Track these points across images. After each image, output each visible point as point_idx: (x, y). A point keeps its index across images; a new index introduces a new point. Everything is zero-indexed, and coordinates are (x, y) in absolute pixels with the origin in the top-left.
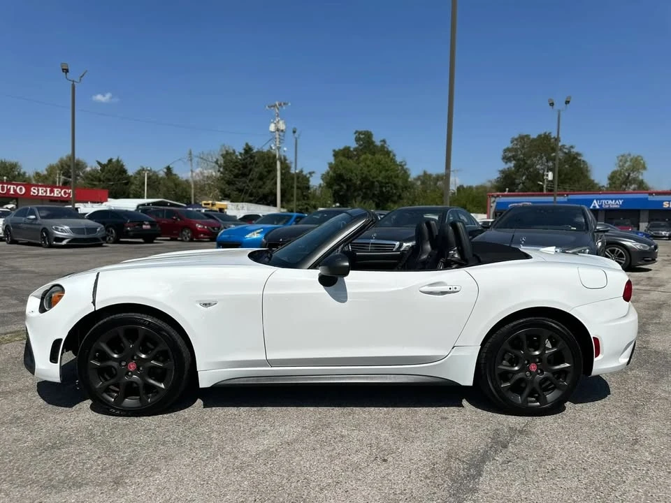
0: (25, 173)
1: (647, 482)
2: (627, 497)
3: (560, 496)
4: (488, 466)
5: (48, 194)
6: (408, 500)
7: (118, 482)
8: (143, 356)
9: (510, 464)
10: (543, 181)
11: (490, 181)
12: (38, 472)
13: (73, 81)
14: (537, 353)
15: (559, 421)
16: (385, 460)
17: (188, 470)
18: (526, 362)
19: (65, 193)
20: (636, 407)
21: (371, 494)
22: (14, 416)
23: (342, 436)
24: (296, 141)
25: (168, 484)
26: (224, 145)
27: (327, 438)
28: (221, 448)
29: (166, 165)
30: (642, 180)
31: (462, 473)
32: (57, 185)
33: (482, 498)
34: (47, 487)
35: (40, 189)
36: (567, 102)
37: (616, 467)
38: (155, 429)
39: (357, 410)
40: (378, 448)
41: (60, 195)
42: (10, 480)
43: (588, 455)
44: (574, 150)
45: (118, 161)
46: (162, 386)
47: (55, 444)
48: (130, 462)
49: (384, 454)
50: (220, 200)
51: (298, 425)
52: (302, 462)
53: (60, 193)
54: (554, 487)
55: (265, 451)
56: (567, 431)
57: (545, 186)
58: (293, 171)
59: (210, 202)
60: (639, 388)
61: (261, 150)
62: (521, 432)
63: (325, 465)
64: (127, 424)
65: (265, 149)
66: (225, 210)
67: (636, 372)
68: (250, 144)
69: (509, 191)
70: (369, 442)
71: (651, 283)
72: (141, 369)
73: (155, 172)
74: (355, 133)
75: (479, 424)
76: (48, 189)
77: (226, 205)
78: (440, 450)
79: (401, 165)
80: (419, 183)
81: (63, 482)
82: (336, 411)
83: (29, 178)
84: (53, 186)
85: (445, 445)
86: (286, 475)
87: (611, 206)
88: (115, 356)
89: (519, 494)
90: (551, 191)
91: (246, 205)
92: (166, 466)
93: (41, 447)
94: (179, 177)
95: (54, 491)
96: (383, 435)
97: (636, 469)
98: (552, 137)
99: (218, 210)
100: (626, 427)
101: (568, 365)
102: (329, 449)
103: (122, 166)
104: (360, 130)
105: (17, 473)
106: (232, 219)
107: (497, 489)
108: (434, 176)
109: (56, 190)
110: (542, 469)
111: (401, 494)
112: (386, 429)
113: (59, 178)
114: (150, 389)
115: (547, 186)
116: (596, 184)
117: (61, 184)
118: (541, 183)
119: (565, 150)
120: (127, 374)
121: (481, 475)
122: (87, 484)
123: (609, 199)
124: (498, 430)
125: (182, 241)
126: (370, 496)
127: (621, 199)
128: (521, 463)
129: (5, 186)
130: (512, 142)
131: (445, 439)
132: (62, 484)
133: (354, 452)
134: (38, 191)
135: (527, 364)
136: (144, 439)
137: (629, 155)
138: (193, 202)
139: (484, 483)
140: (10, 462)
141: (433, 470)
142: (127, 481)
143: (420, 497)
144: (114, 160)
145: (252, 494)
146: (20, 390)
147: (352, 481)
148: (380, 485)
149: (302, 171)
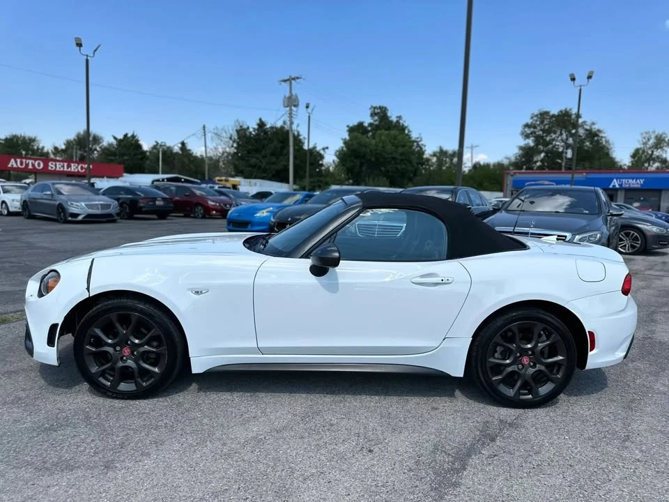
0: (43, 148)
1: (634, 481)
2: (611, 496)
3: (543, 493)
4: (474, 460)
5: (66, 169)
6: (390, 492)
7: (108, 466)
8: (137, 341)
9: (495, 458)
10: (562, 159)
11: (507, 158)
12: (34, 454)
13: (87, 56)
14: (529, 346)
15: (551, 414)
16: (371, 451)
17: (177, 456)
18: (518, 354)
19: (82, 168)
20: (632, 401)
21: (353, 485)
22: (16, 397)
23: (332, 425)
24: (309, 117)
25: (156, 469)
26: (238, 121)
27: (316, 426)
28: (211, 434)
29: (181, 141)
30: (666, 158)
31: (446, 466)
32: (74, 160)
33: (463, 493)
34: (41, 470)
35: (58, 164)
36: (589, 77)
37: (604, 465)
38: (149, 413)
39: (349, 398)
40: (365, 438)
41: (76, 170)
42: (7, 462)
43: (576, 451)
44: (595, 127)
45: (133, 136)
46: (156, 370)
47: (52, 425)
48: (122, 445)
49: (371, 445)
50: (233, 177)
51: (289, 412)
52: (288, 451)
53: (77, 168)
54: (538, 484)
55: (254, 438)
56: (558, 426)
57: (563, 164)
58: (306, 147)
59: (223, 178)
60: (638, 382)
61: (274, 125)
62: (511, 425)
63: (311, 454)
64: (123, 408)
65: (279, 124)
66: (239, 187)
67: (638, 364)
68: (263, 120)
69: (526, 169)
70: (357, 432)
71: (666, 269)
72: (135, 353)
73: (169, 148)
74: (370, 109)
75: (470, 416)
76: (66, 164)
77: (239, 182)
78: (427, 442)
79: (416, 142)
80: (434, 159)
81: (56, 465)
82: (328, 399)
83: (48, 153)
84: (69, 161)
85: (433, 436)
86: (272, 464)
87: (632, 186)
88: (110, 341)
89: (501, 490)
90: (570, 169)
91: (258, 181)
92: (156, 451)
93: (38, 428)
94: (192, 153)
95: (48, 473)
96: (371, 425)
97: (623, 467)
98: (573, 113)
99: (231, 186)
100: (620, 423)
101: (561, 358)
102: (317, 437)
103: (138, 141)
104: (375, 105)
105: (14, 454)
106: (245, 196)
107: (480, 484)
108: (450, 152)
109: (72, 165)
110: (528, 465)
111: (383, 486)
112: (376, 418)
113: (76, 153)
114: (145, 373)
115: (566, 164)
116: (617, 162)
117: (78, 159)
118: (560, 161)
119: (586, 127)
120: (122, 358)
121: (465, 469)
122: (79, 467)
123: (630, 178)
124: (488, 422)
125: (195, 217)
126: (352, 488)
127: (642, 178)
128: (507, 457)
129: (24, 160)
130: (532, 118)
131: (433, 431)
132: (54, 467)
133: (341, 441)
134: (56, 165)
135: (520, 357)
136: (138, 422)
137: (654, 132)
138: (207, 178)
139: (468, 478)
140: (8, 443)
141: (417, 463)
142: (118, 465)
143: (402, 490)
144: (129, 135)
145: (236, 482)
146: (23, 370)
147: (335, 472)
148: (363, 476)
149: (315, 148)
